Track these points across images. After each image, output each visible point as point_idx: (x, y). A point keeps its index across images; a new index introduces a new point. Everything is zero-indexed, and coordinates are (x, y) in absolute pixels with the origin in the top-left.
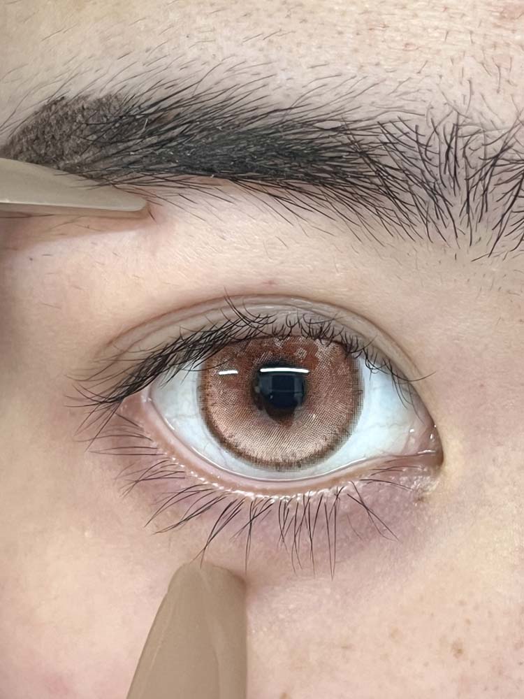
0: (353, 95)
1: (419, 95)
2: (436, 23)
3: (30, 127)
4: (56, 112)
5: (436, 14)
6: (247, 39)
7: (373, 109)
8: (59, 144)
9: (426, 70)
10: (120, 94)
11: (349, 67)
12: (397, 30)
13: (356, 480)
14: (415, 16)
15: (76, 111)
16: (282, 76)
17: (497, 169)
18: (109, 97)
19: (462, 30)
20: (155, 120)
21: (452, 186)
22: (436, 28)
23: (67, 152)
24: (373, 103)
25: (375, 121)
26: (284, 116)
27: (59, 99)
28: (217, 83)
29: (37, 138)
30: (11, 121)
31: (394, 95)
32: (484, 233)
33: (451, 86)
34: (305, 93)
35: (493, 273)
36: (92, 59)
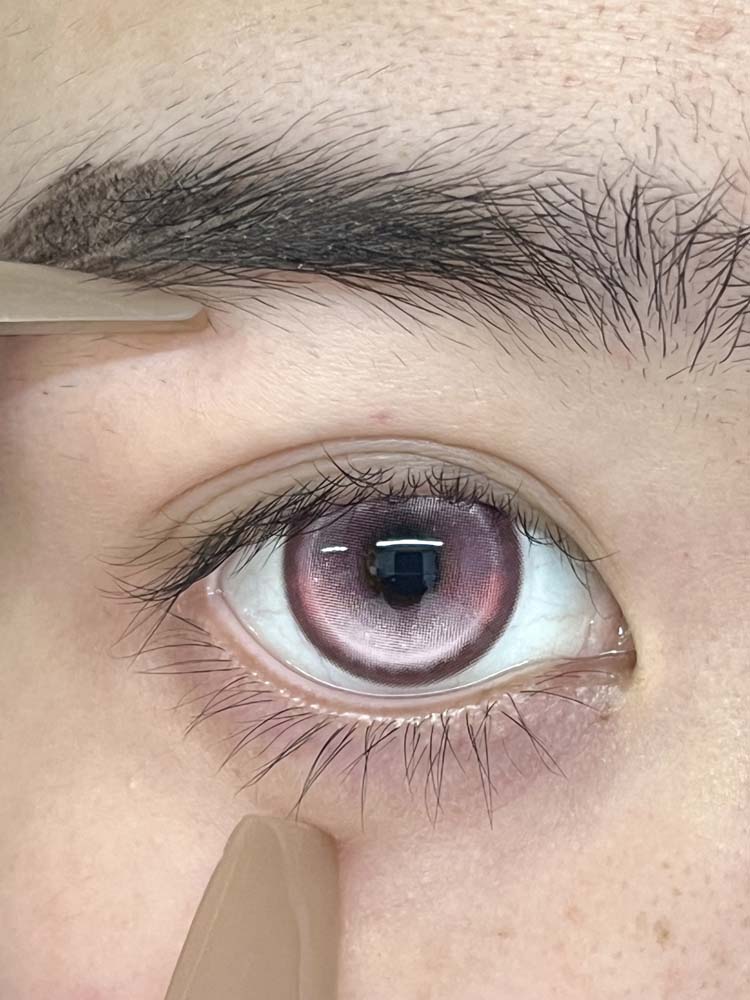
0: (495, 150)
1: (587, 147)
2: (607, 48)
3: (41, 206)
4: (78, 185)
5: (606, 35)
6: (347, 77)
7: (522, 168)
8: (82, 231)
9: (596, 113)
10: (168, 159)
11: (489, 112)
12: (555, 59)
13: (514, 692)
14: (579, 39)
15: (107, 184)
16: (395, 129)
17: (695, 249)
18: (153, 163)
19: (644, 57)
20: (218, 194)
21: (636, 272)
22: (608, 55)
23: (94, 241)
24: (524, 159)
25: (526, 186)
26: (400, 181)
27: (82, 166)
28: (304, 140)
29: (51, 222)
30: (14, 200)
31: (551, 149)
32: (682, 337)
33: (630, 134)
34: (427, 149)
35: (697, 394)
36: (130, 110)
